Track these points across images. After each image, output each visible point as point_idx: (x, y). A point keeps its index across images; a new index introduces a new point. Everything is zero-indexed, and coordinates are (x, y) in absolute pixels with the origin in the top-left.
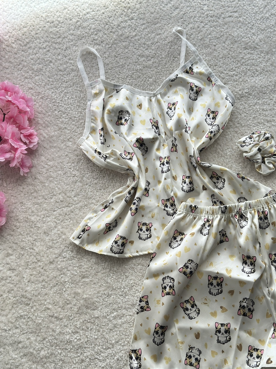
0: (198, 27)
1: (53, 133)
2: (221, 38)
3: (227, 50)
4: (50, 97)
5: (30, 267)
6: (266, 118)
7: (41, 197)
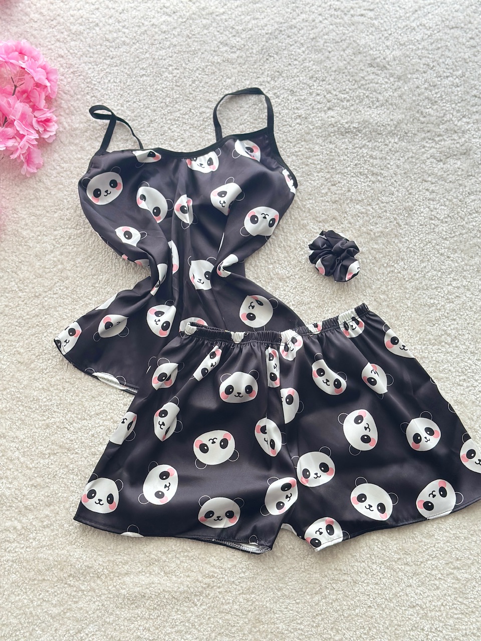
0: (314, 21)
1: (77, 125)
2: (341, 44)
3: (345, 62)
4: (84, 74)
5: (7, 295)
6: (372, 169)
7: (42, 208)
